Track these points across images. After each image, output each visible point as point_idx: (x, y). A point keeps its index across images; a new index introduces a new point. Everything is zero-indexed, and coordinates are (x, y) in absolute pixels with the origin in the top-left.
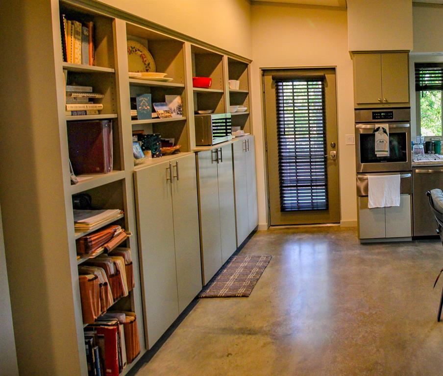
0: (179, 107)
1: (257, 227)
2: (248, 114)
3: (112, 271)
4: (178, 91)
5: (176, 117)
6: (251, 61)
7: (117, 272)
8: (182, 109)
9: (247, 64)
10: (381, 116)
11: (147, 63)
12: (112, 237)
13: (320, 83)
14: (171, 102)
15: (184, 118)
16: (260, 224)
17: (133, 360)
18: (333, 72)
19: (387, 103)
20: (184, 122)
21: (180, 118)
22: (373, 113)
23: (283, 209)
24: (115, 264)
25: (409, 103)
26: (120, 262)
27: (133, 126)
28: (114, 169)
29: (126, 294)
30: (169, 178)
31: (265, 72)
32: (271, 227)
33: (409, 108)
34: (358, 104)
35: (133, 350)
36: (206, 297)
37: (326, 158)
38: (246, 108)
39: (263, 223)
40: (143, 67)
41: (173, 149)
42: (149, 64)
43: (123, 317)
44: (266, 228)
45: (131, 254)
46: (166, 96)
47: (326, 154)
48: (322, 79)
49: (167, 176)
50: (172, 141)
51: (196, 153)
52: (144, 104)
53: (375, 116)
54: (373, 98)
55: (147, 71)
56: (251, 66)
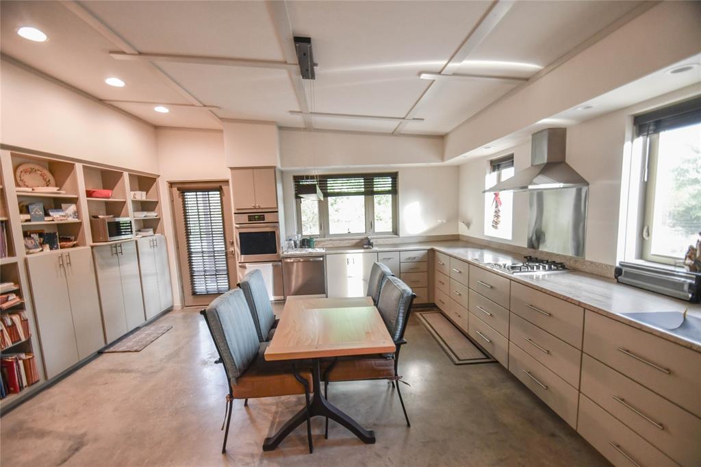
0: (75, 213)
1: (172, 306)
2: (159, 219)
3: (9, 323)
4: (74, 201)
5: (71, 220)
6: (159, 176)
7: (14, 324)
8: (77, 214)
9: (155, 179)
10: (255, 218)
11: (47, 180)
12: (7, 300)
13: (218, 193)
14: (66, 209)
15: (80, 221)
16: (175, 305)
17: (33, 384)
18: (226, 183)
19: (260, 208)
20: (80, 224)
21: (76, 220)
22: (249, 216)
23: (194, 293)
24: (11, 319)
25: (277, 208)
26: (16, 318)
27: (23, 226)
28: (9, 256)
29: (23, 339)
30: (61, 263)
31: (171, 184)
32: (185, 308)
33: (277, 212)
34: (238, 209)
35: (32, 377)
36: (108, 352)
37: (226, 253)
38: (156, 214)
39: (178, 304)
40: (44, 183)
41: (71, 243)
42: (49, 181)
43: (23, 356)
44: (180, 308)
45: (27, 314)
46: (62, 205)
47: (226, 249)
48: (220, 189)
49: (59, 262)
50: (73, 238)
51: (92, 247)
52: (36, 210)
53: (250, 218)
54: (249, 204)
55: (47, 186)
56: (159, 180)
